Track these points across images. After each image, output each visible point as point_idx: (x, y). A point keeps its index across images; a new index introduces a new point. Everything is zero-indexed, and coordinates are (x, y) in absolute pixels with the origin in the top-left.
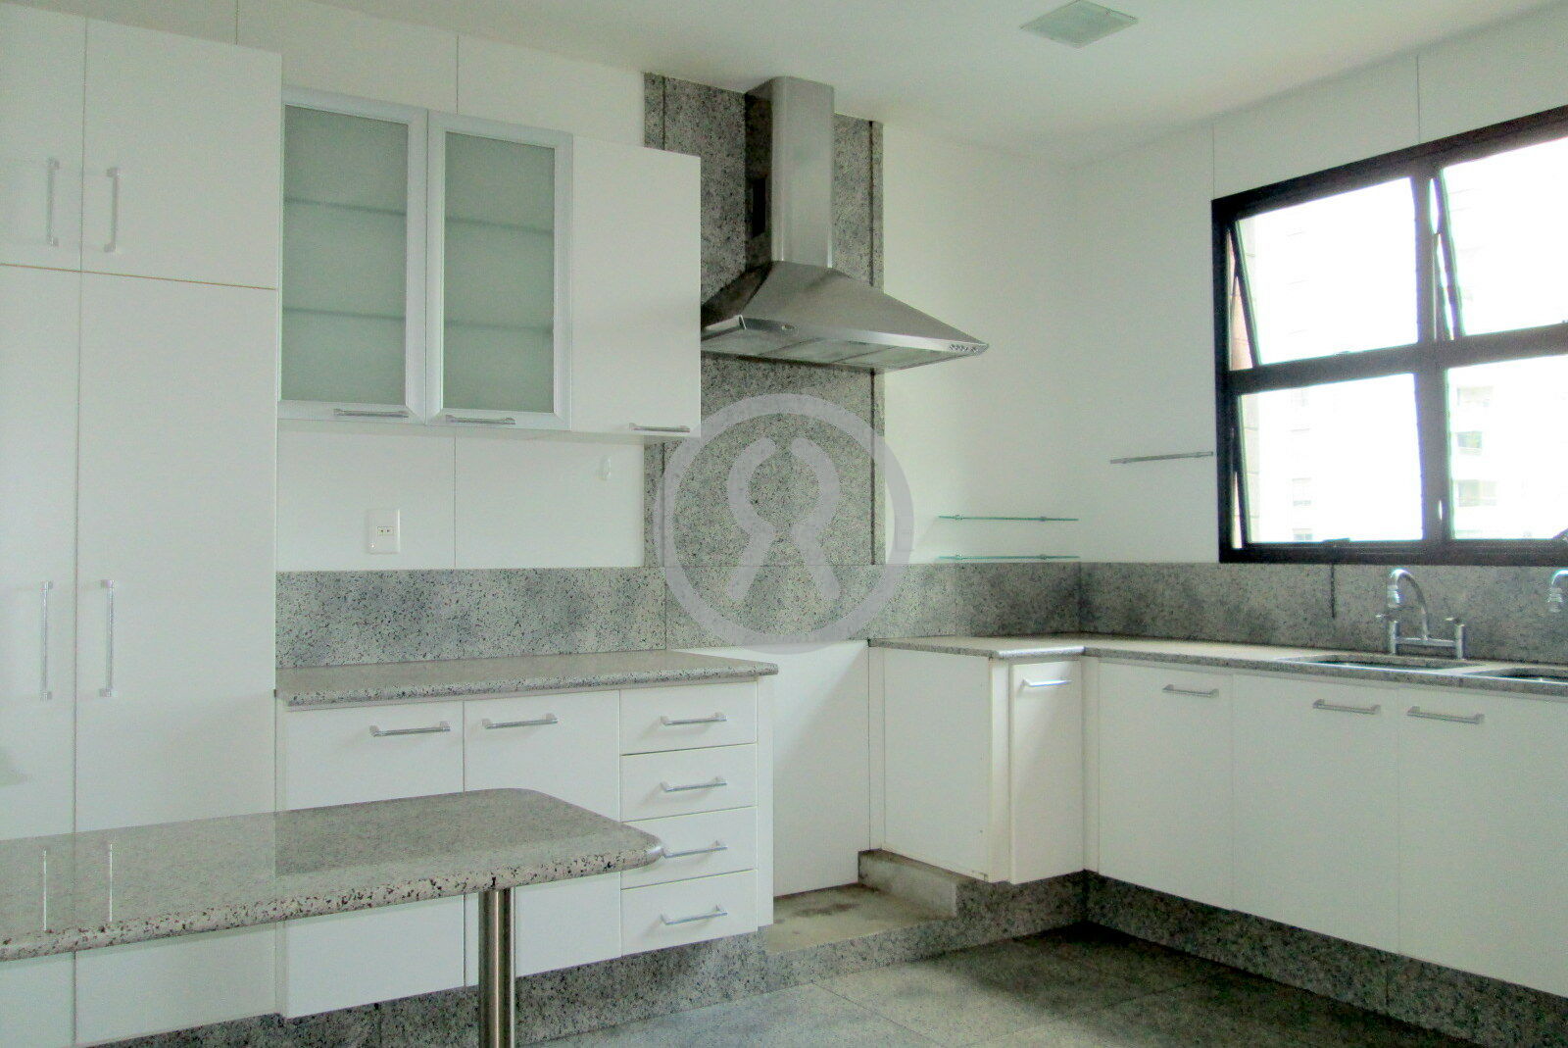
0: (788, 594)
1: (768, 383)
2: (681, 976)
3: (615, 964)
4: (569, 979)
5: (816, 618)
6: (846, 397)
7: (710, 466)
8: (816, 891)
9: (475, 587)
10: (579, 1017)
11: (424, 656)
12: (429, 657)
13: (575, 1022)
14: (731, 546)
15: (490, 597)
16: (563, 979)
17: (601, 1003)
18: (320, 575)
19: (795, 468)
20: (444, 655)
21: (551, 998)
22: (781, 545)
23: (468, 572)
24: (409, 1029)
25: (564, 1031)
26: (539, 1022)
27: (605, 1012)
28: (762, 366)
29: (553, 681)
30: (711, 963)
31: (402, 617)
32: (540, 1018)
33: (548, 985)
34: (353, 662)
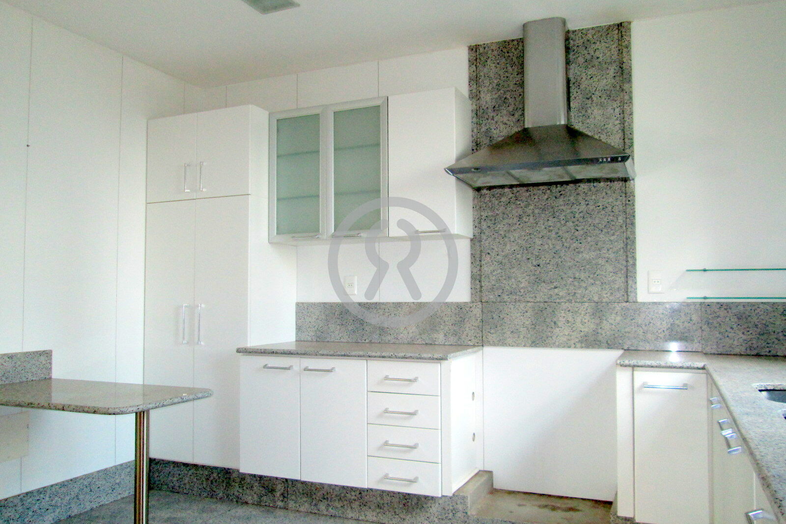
0: (561, 319)
1: (546, 197)
2: (418, 510)
3: (384, 494)
4: (363, 494)
5: (582, 334)
6: (603, 198)
7: (508, 247)
8: (582, 499)
9: (387, 310)
10: (367, 513)
11: (365, 340)
12: (367, 341)
13: (366, 516)
14: (522, 291)
15: (393, 315)
16: (360, 493)
17: (378, 510)
18: (325, 303)
19: (565, 244)
20: (373, 341)
21: (355, 500)
22: (556, 290)
23: (383, 304)
24: (298, 494)
25: (361, 518)
26: (349, 509)
27: (379, 515)
28: (542, 188)
29: (332, 353)
30: (434, 509)
31: (356, 322)
32: (350, 508)
33: (353, 493)
34: (337, 341)
